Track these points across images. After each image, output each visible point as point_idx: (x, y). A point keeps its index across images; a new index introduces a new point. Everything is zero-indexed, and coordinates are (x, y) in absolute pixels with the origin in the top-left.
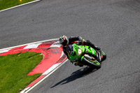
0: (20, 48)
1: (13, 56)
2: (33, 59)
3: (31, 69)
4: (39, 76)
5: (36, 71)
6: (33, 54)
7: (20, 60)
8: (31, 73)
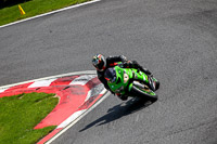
0: (23, 86)
1: (11, 98)
2: (42, 104)
3: (39, 120)
4: (51, 130)
5: (48, 122)
6: (43, 96)
7: (22, 105)
8: (39, 126)
